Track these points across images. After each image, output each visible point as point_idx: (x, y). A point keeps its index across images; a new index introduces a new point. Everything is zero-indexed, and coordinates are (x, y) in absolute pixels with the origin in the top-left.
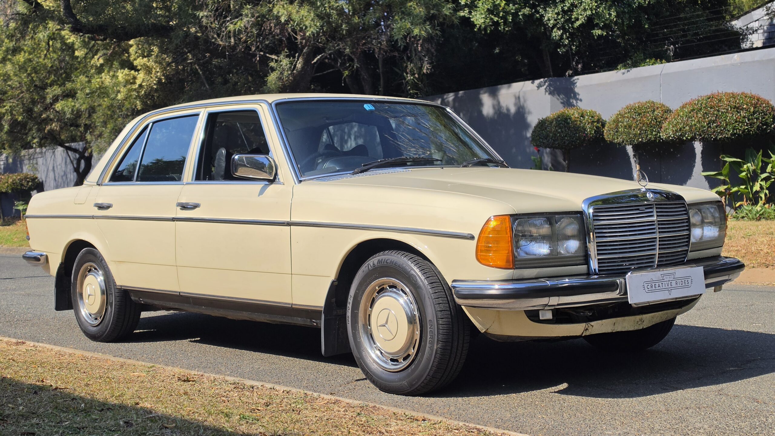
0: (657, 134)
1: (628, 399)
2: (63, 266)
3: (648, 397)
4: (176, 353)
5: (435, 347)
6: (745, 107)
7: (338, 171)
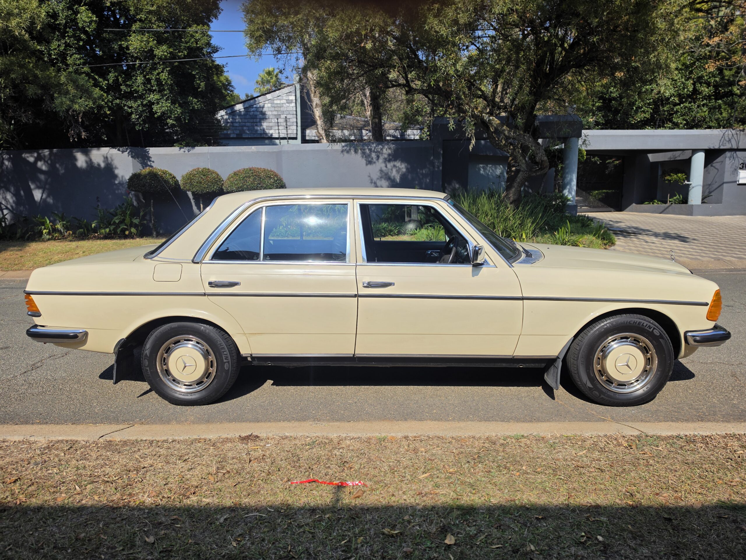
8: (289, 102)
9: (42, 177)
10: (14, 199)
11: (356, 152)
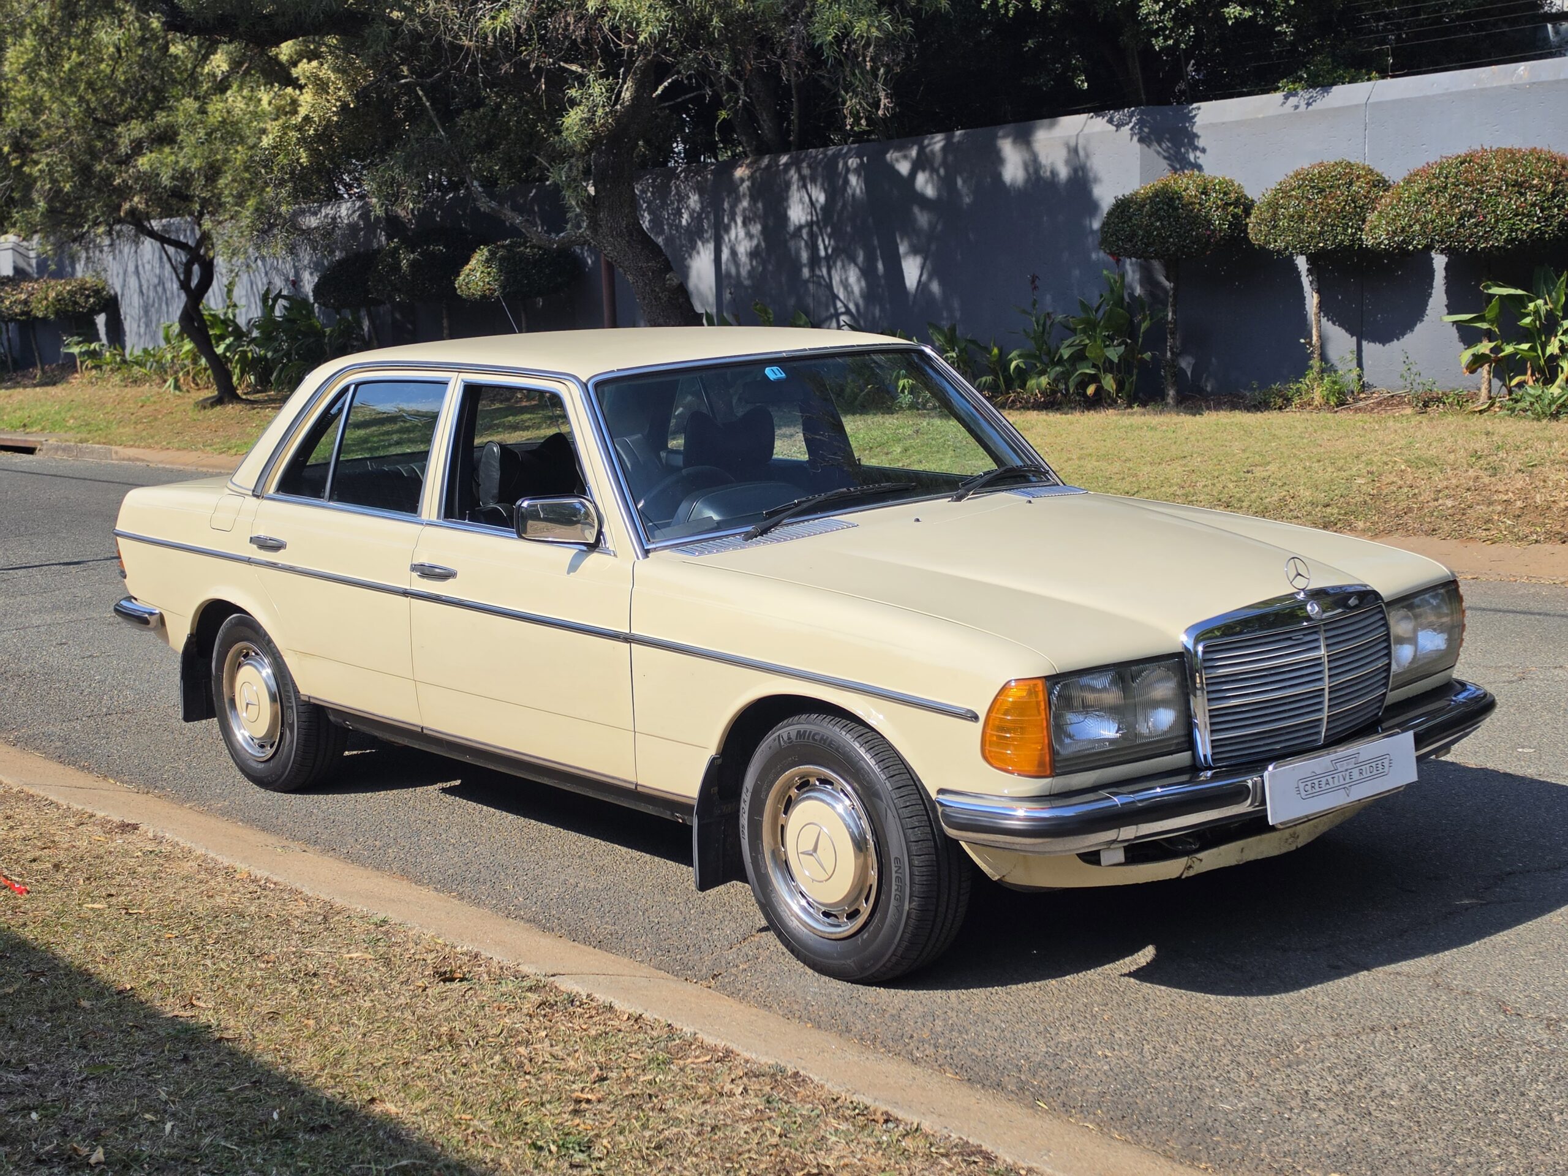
0: (1356, 233)
1: (1264, 999)
2: (194, 640)
3: (1303, 991)
4: (418, 832)
5: (906, 907)
6: (1535, 182)
7: (719, 527)
9: (924, 218)
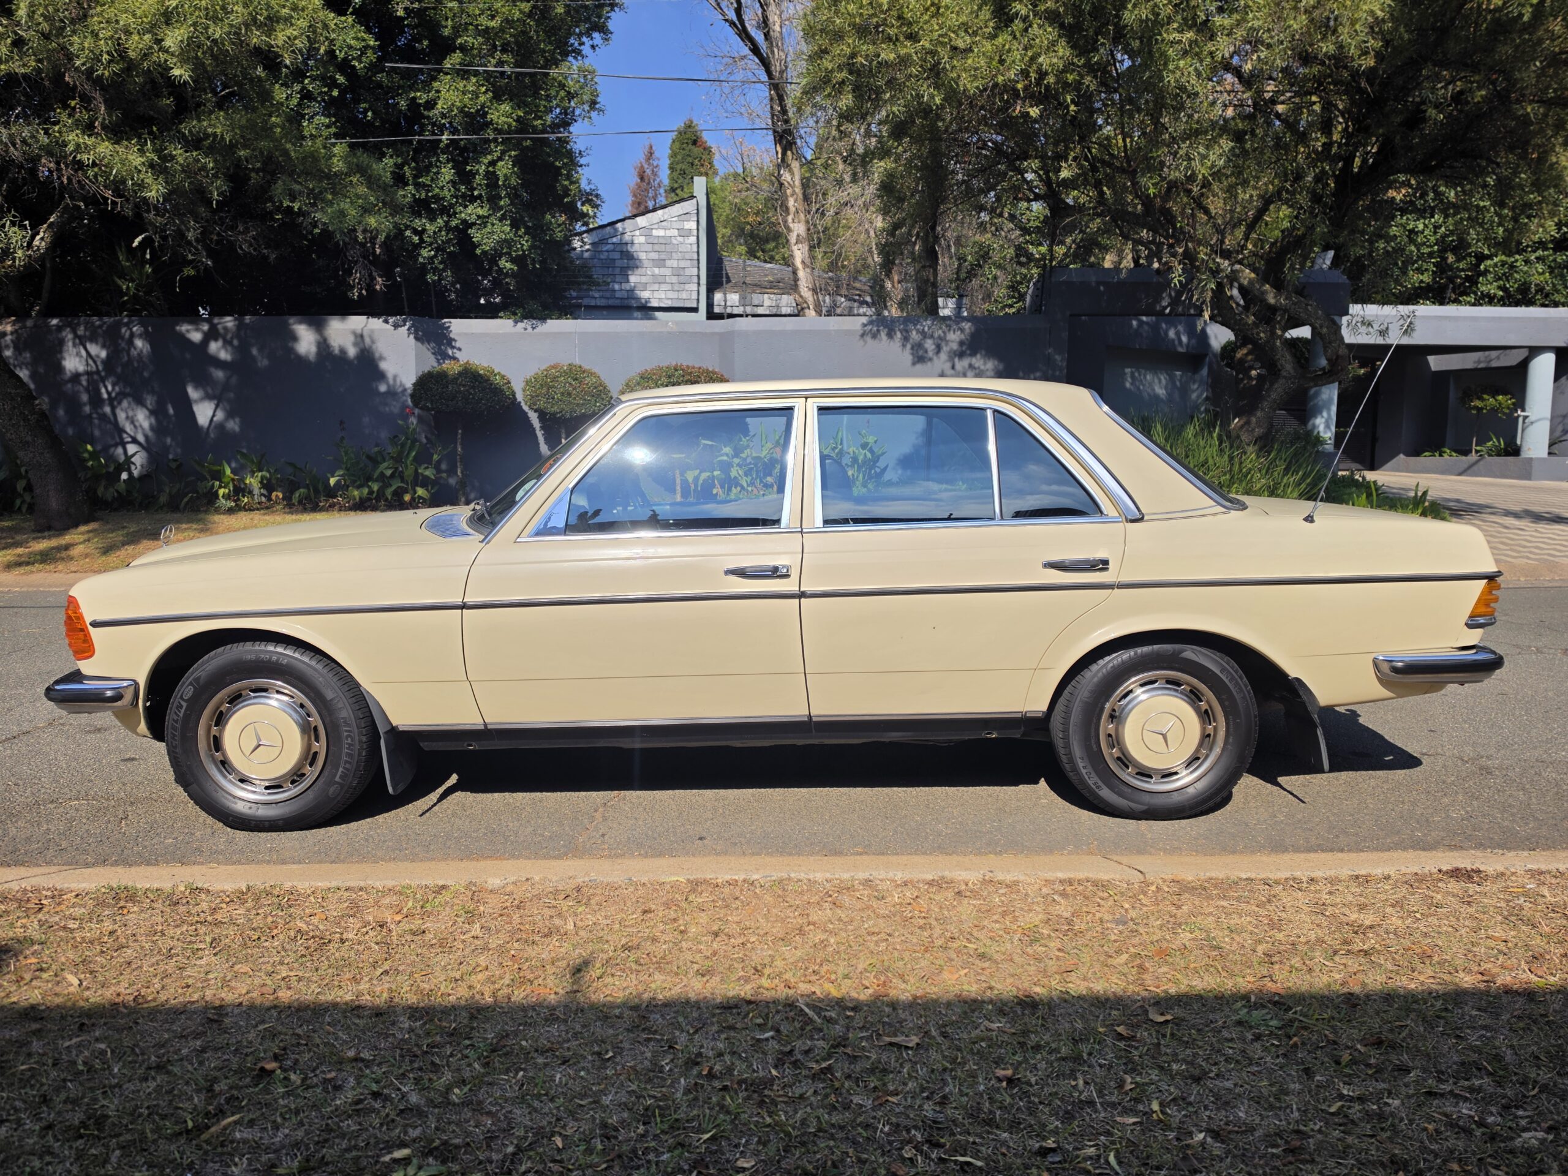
8: (684, 233)
9: (219, 374)
10: (153, 420)
11: (890, 336)
